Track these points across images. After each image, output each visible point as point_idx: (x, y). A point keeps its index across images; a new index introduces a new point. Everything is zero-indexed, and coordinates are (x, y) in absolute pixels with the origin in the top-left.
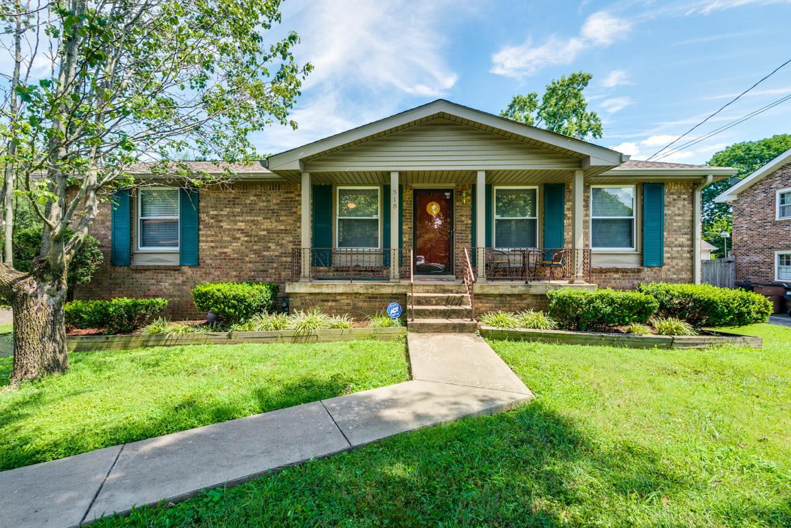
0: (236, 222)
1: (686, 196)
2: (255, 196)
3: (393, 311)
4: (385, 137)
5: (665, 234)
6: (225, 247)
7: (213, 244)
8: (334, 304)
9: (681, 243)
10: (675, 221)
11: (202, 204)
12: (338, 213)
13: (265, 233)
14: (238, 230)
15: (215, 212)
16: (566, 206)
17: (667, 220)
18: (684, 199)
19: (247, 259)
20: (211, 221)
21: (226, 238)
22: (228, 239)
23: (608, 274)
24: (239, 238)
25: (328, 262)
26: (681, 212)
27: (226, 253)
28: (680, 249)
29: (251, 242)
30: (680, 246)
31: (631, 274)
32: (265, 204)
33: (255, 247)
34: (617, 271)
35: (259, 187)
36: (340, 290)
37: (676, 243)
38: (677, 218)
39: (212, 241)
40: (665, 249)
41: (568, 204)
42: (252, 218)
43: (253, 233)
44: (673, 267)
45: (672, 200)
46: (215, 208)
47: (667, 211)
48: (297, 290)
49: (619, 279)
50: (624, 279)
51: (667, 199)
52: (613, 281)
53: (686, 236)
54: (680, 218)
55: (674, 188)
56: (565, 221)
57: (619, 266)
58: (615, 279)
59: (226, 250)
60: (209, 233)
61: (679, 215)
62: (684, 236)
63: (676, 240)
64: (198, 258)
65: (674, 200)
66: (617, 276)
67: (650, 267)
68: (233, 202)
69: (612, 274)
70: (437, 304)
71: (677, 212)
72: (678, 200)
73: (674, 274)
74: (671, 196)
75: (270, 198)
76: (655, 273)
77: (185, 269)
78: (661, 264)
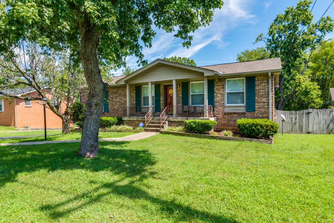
0: (117, 99)
1: (266, 81)
2: (121, 90)
3: (141, 125)
4: (147, 71)
5: (256, 98)
6: (114, 107)
7: (111, 106)
8: (134, 123)
9: (264, 101)
10: (261, 92)
11: (109, 94)
12: (143, 95)
13: (123, 102)
14: (117, 101)
15: (112, 96)
16: (215, 88)
17: (257, 92)
18: (265, 82)
19: (120, 110)
20: (111, 99)
21: (114, 104)
22: (115, 104)
23: (232, 115)
24: (117, 104)
25: (140, 111)
26: (264, 88)
27: (114, 108)
28: (263, 104)
29: (120, 105)
30: (263, 103)
31: (241, 115)
32: (123, 93)
33: (121, 106)
34: (235, 113)
35: (122, 87)
36: (135, 119)
37: (261, 101)
38: (262, 91)
39: (111, 105)
40: (256, 104)
41: (216, 87)
42: (120, 97)
43: (121, 102)
44: (260, 112)
45: (259, 83)
46: (112, 95)
47: (257, 88)
48: (125, 119)
49: (236, 117)
50: (239, 117)
51: (257, 83)
52: (234, 118)
53: (266, 98)
54: (263, 91)
55: (260, 78)
56: (215, 94)
57: (236, 112)
58: (235, 117)
59: (115, 107)
60: (111, 102)
61: (262, 89)
62: (265, 98)
63: (261, 100)
64: (108, 110)
65: (260, 83)
66: (235, 115)
67: (249, 112)
68: (116, 93)
69: (234, 115)
70: (157, 124)
71: (262, 88)
72: (262, 83)
73: (261, 115)
74: (259, 82)
75: (125, 91)
76: (252, 114)
77: (105, 113)
78: (254, 111)
